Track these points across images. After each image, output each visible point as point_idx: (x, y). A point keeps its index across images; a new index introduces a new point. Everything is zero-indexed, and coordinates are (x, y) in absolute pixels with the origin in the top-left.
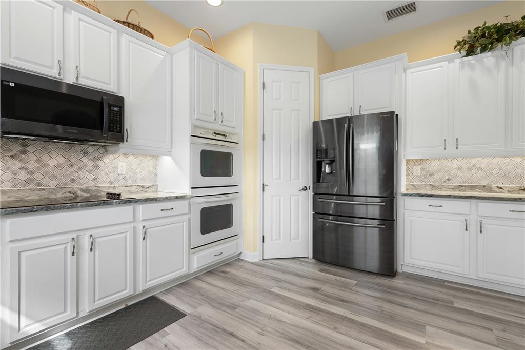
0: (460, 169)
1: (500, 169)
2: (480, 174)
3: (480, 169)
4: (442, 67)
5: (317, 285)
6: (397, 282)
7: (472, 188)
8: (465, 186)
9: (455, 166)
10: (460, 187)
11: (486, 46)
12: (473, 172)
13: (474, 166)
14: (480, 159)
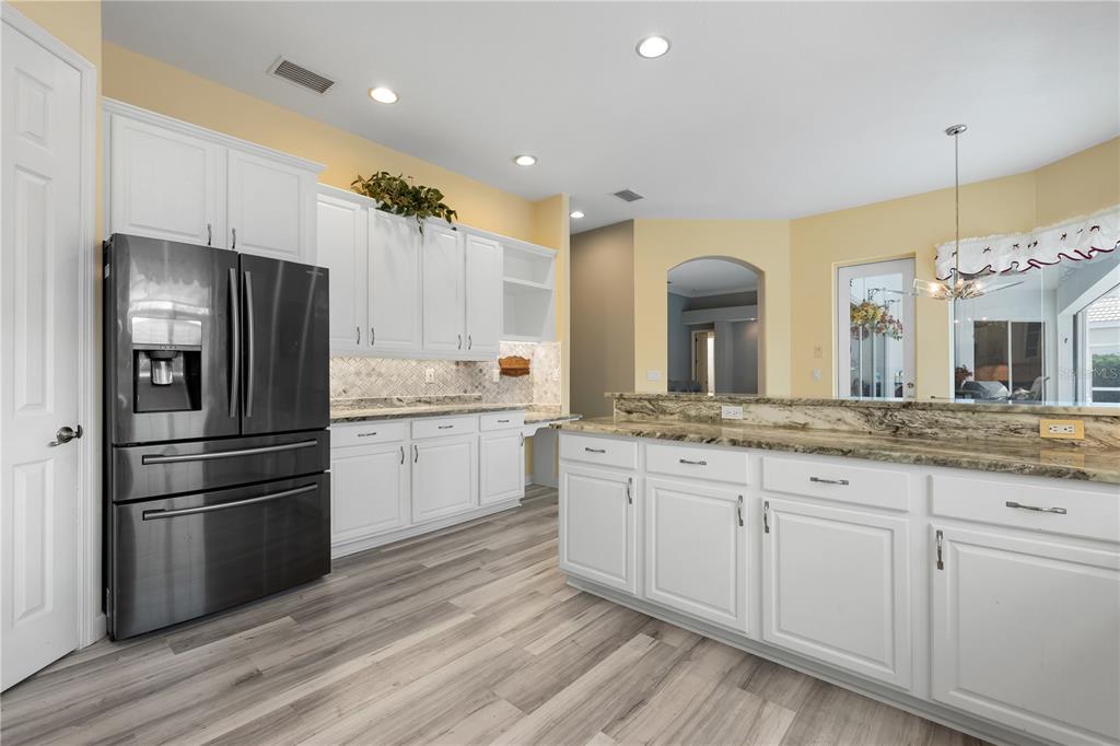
0: (358, 374)
1: (399, 375)
2: (380, 382)
3: (380, 375)
4: (353, 210)
5: (242, 670)
6: (335, 582)
7: (374, 402)
8: (365, 400)
9: (352, 369)
10: (360, 403)
11: (402, 208)
12: (373, 379)
13: (374, 369)
14: (380, 360)
